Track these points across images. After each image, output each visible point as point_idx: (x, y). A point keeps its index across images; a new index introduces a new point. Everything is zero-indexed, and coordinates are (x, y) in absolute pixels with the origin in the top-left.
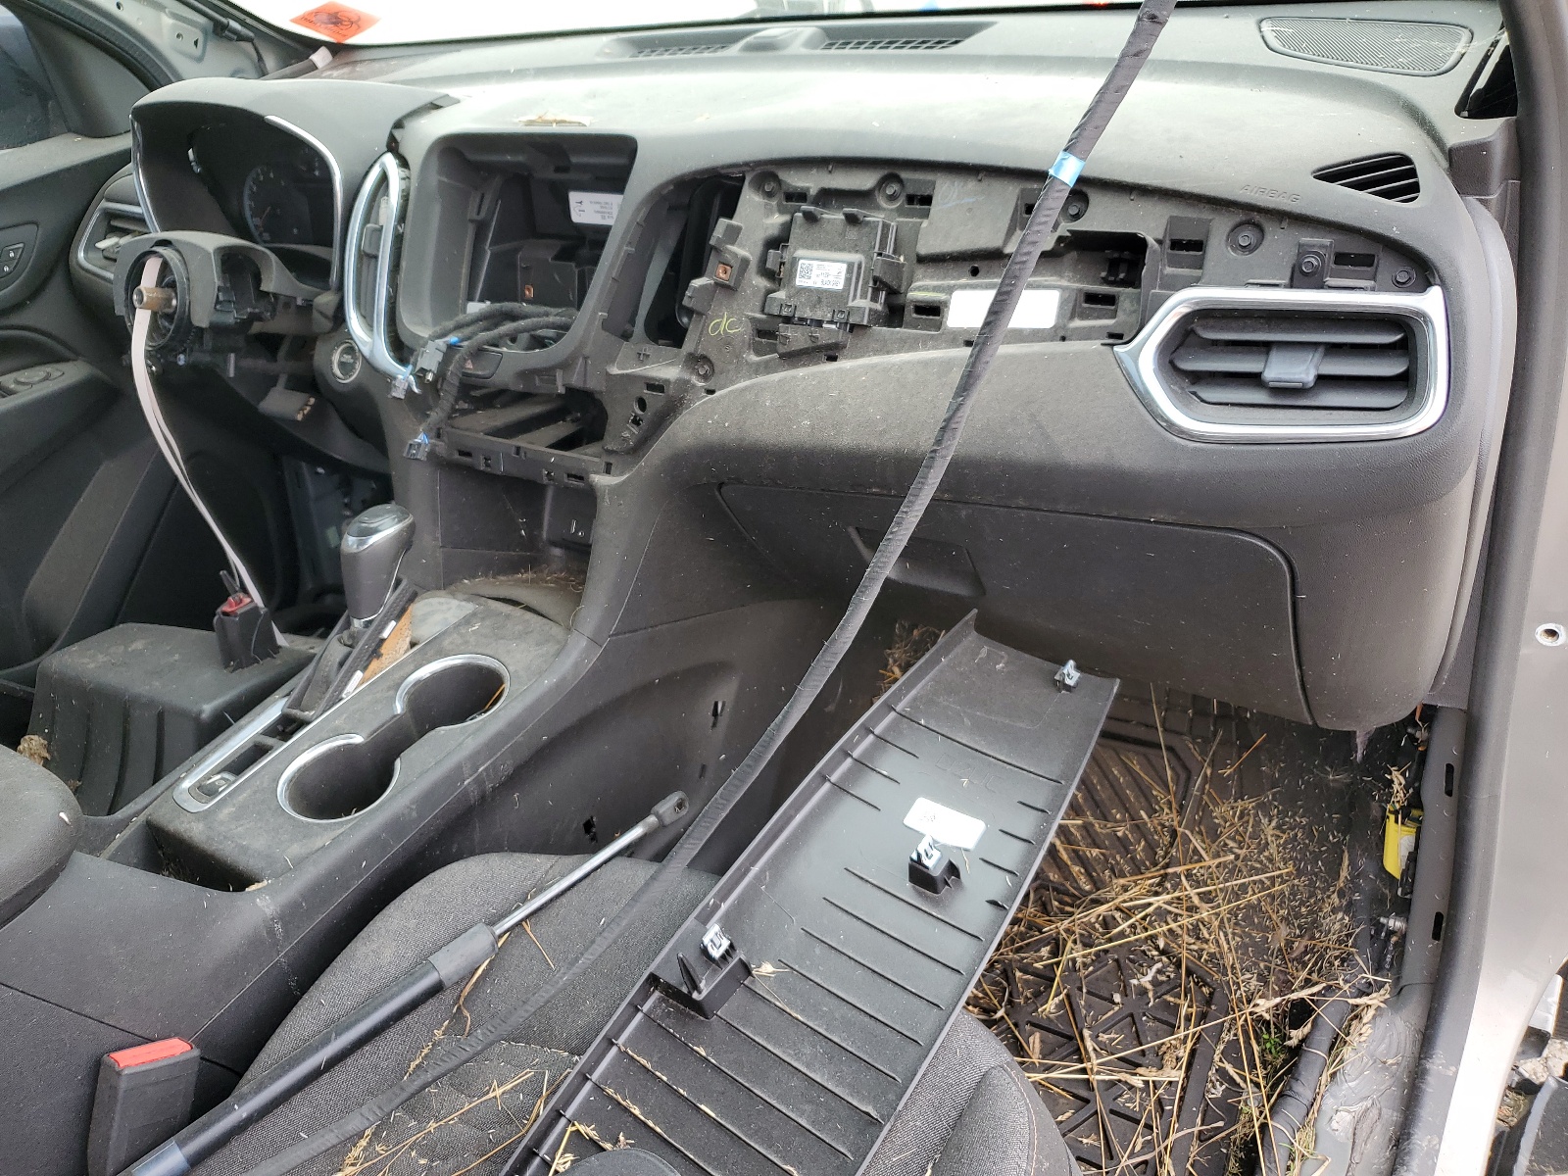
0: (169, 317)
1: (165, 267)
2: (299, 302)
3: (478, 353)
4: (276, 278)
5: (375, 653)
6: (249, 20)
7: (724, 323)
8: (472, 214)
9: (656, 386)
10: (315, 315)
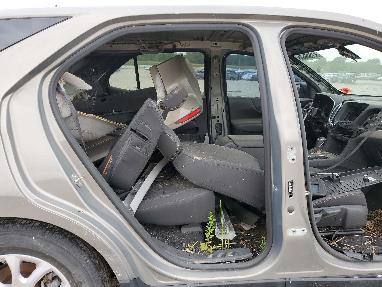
0: (309, 116)
1: (311, 111)
2: (324, 118)
3: (341, 123)
4: (323, 114)
5: (316, 152)
6: (334, 89)
7: (371, 125)
8: (349, 111)
9: (360, 130)
10: (326, 119)
